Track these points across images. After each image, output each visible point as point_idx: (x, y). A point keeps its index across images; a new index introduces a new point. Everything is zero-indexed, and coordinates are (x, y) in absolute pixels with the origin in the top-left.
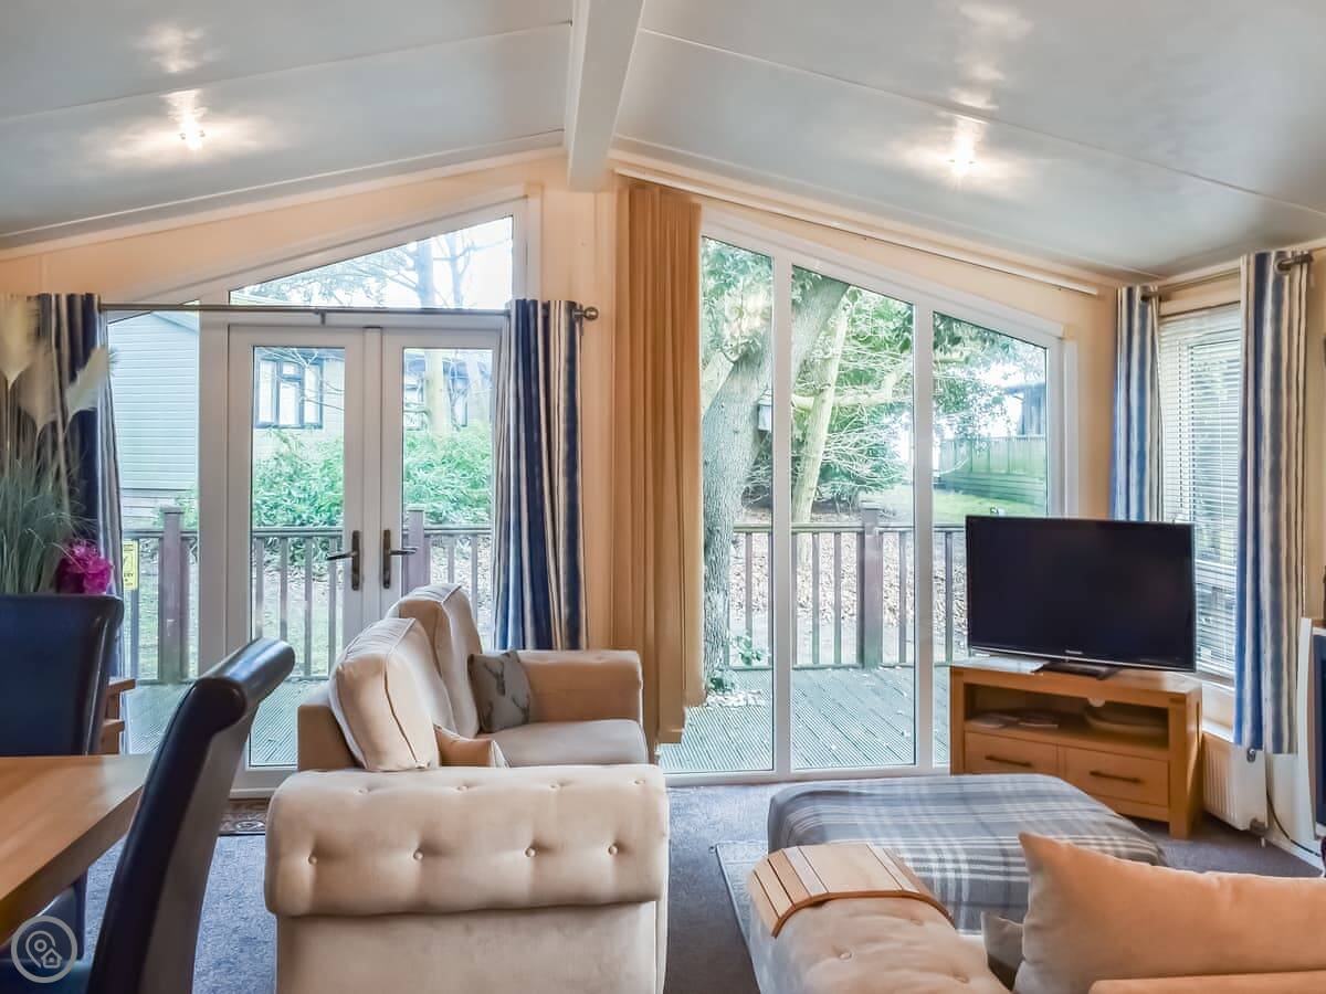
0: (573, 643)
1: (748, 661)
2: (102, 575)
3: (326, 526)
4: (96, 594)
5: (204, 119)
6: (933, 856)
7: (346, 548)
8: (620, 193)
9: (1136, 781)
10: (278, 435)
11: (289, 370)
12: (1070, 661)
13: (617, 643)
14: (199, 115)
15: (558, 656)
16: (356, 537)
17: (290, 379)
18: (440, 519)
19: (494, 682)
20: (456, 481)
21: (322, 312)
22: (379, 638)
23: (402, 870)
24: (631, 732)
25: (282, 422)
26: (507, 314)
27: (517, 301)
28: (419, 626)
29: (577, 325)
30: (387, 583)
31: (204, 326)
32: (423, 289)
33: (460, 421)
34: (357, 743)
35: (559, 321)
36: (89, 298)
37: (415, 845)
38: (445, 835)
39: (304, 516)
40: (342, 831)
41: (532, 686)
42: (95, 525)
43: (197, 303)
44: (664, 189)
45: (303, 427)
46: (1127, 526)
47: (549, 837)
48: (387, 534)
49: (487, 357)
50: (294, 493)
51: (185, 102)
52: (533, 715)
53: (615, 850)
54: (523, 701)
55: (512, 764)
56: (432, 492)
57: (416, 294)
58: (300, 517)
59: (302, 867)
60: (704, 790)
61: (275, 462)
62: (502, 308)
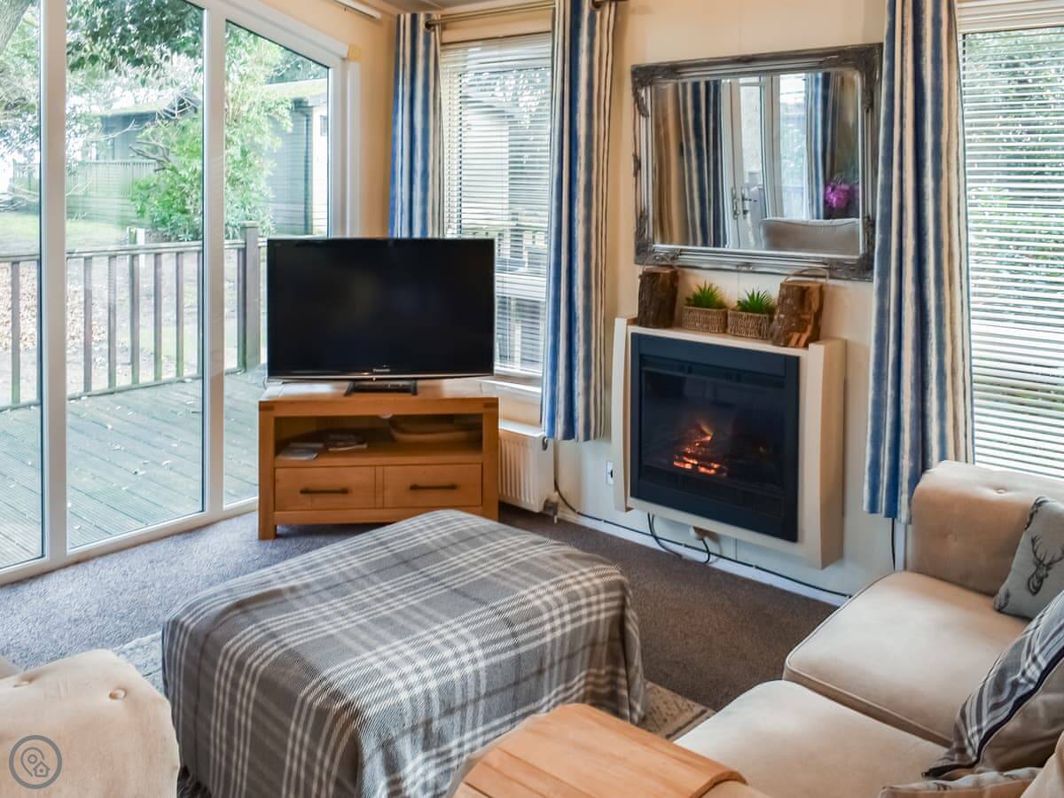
6: (448, 653)
9: (453, 487)
12: (377, 379)
46: (410, 243)
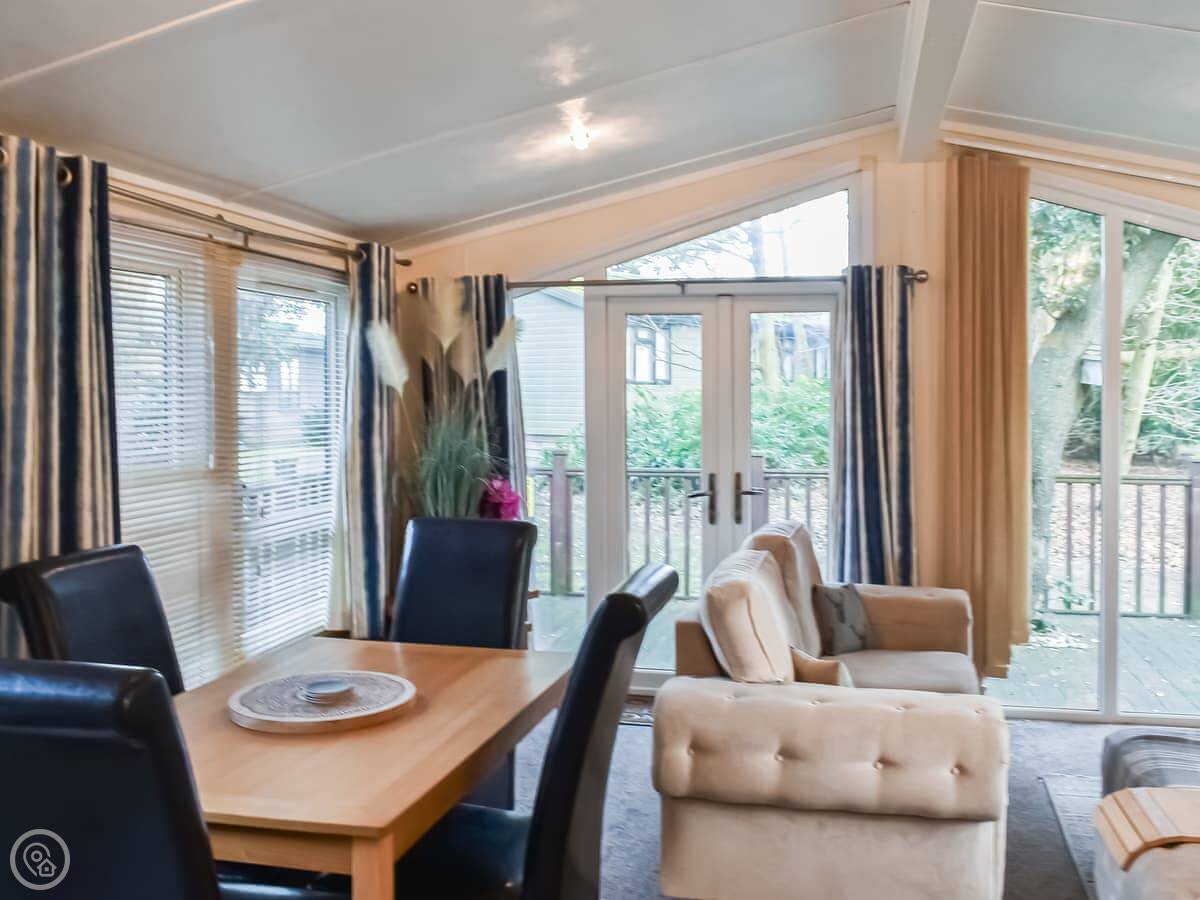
0: (905, 579)
1: (1068, 605)
2: (514, 504)
3: (677, 469)
4: (509, 520)
5: (588, 123)
7: (704, 488)
8: (949, 161)
10: (636, 390)
11: (644, 334)
13: (945, 582)
14: (585, 119)
15: (891, 591)
16: (712, 478)
17: (645, 342)
18: (773, 463)
19: (834, 611)
20: (786, 431)
21: (682, 284)
22: (737, 566)
23: (764, 770)
24: (963, 664)
25: (638, 380)
26: (843, 280)
27: (854, 268)
28: (772, 558)
29: (909, 288)
30: (738, 519)
31: (587, 298)
32: (756, 260)
33: (788, 376)
34: (725, 655)
35: (892, 283)
36: (499, 278)
37: (776, 747)
38: (802, 742)
39: (659, 460)
40: (714, 729)
41: (869, 616)
42: (507, 463)
43: (581, 279)
44: (993, 155)
45: (655, 384)
47: (894, 754)
48: (738, 477)
49: (822, 320)
50: (650, 440)
51: (573, 108)
52: (870, 643)
53: (956, 771)
54: (860, 628)
55: (859, 685)
56: (766, 441)
57: (751, 265)
58: (655, 460)
59: (681, 757)
60: (1029, 724)
61: (634, 413)
62: (839, 274)
